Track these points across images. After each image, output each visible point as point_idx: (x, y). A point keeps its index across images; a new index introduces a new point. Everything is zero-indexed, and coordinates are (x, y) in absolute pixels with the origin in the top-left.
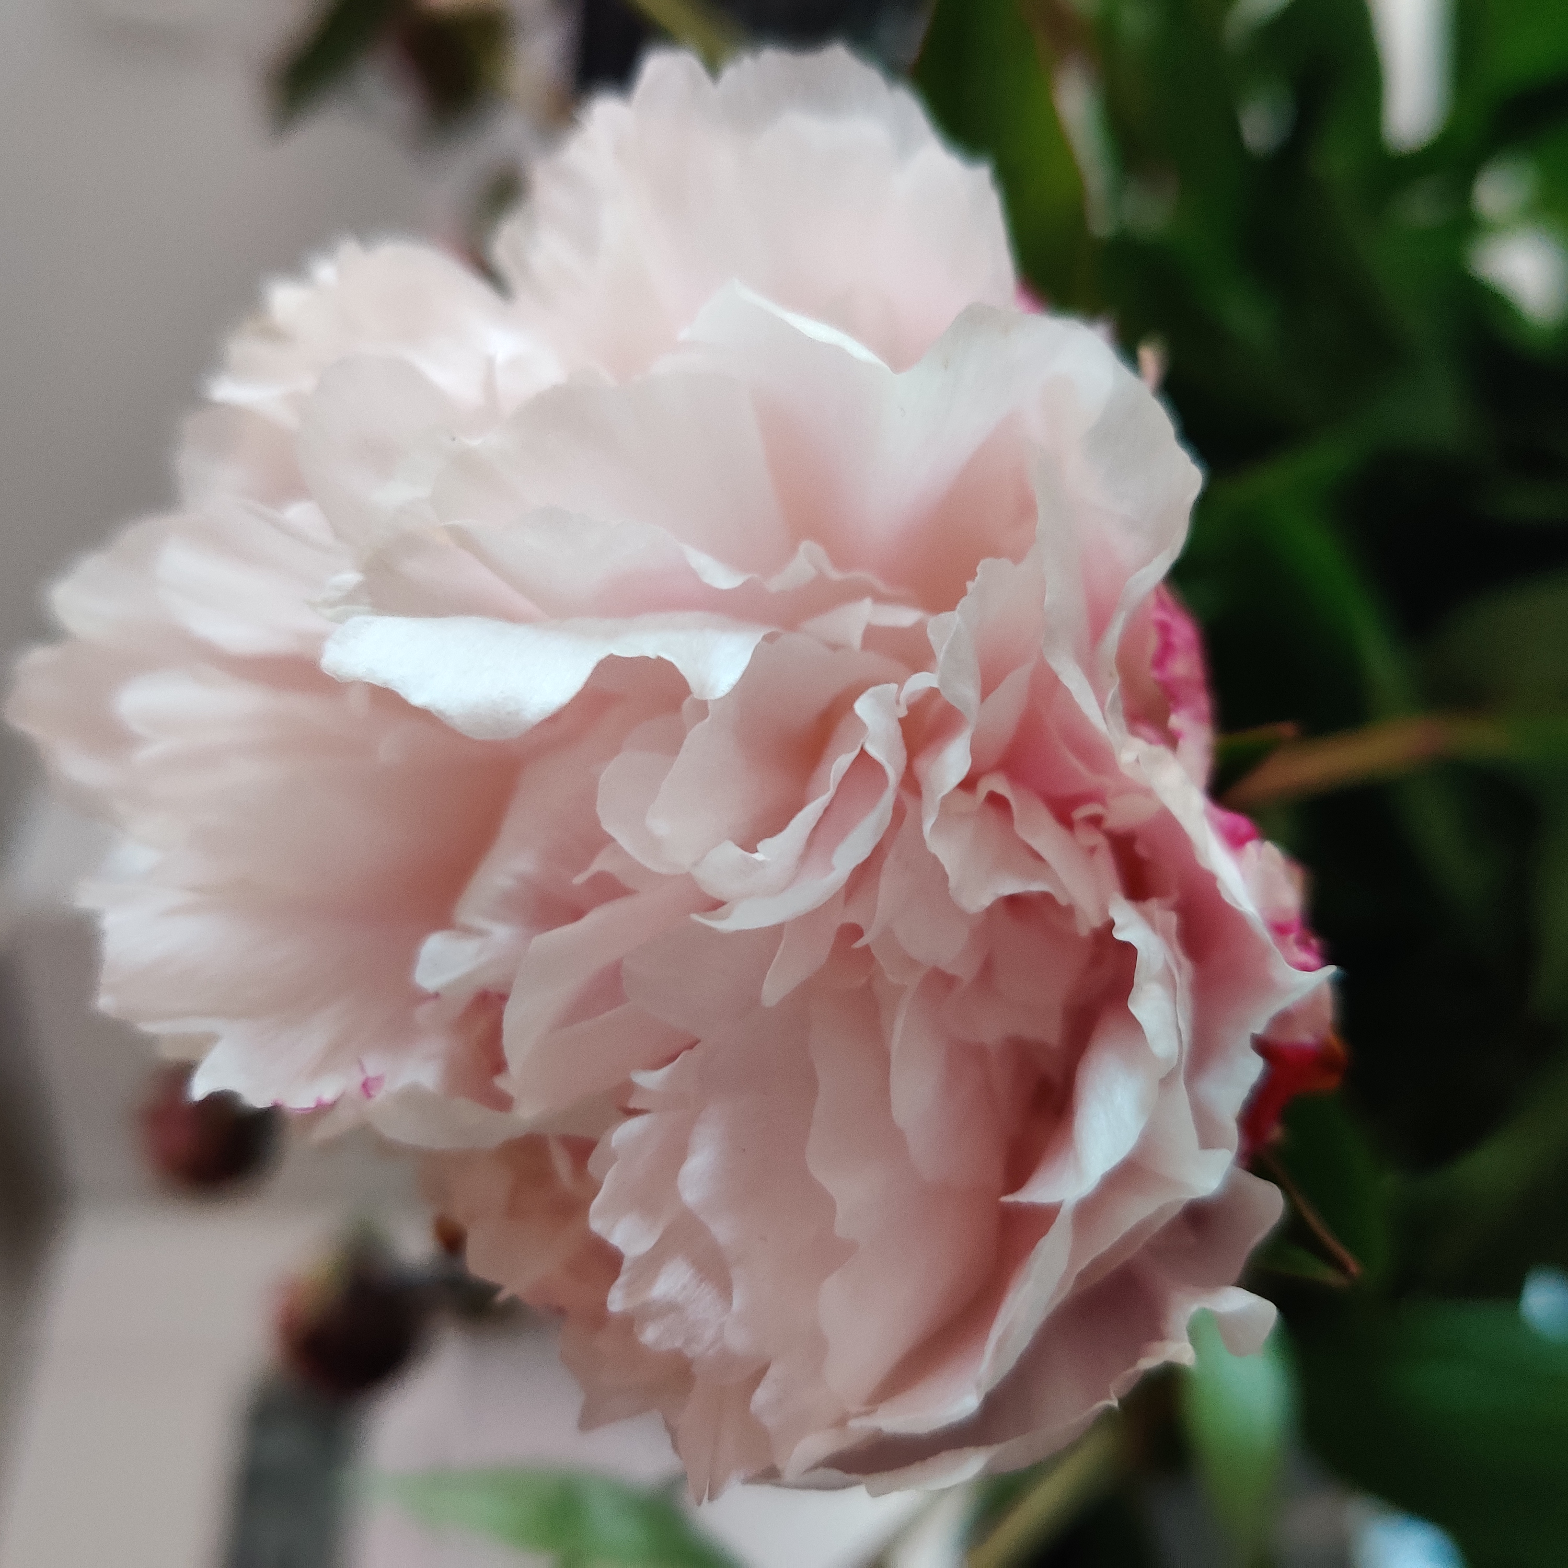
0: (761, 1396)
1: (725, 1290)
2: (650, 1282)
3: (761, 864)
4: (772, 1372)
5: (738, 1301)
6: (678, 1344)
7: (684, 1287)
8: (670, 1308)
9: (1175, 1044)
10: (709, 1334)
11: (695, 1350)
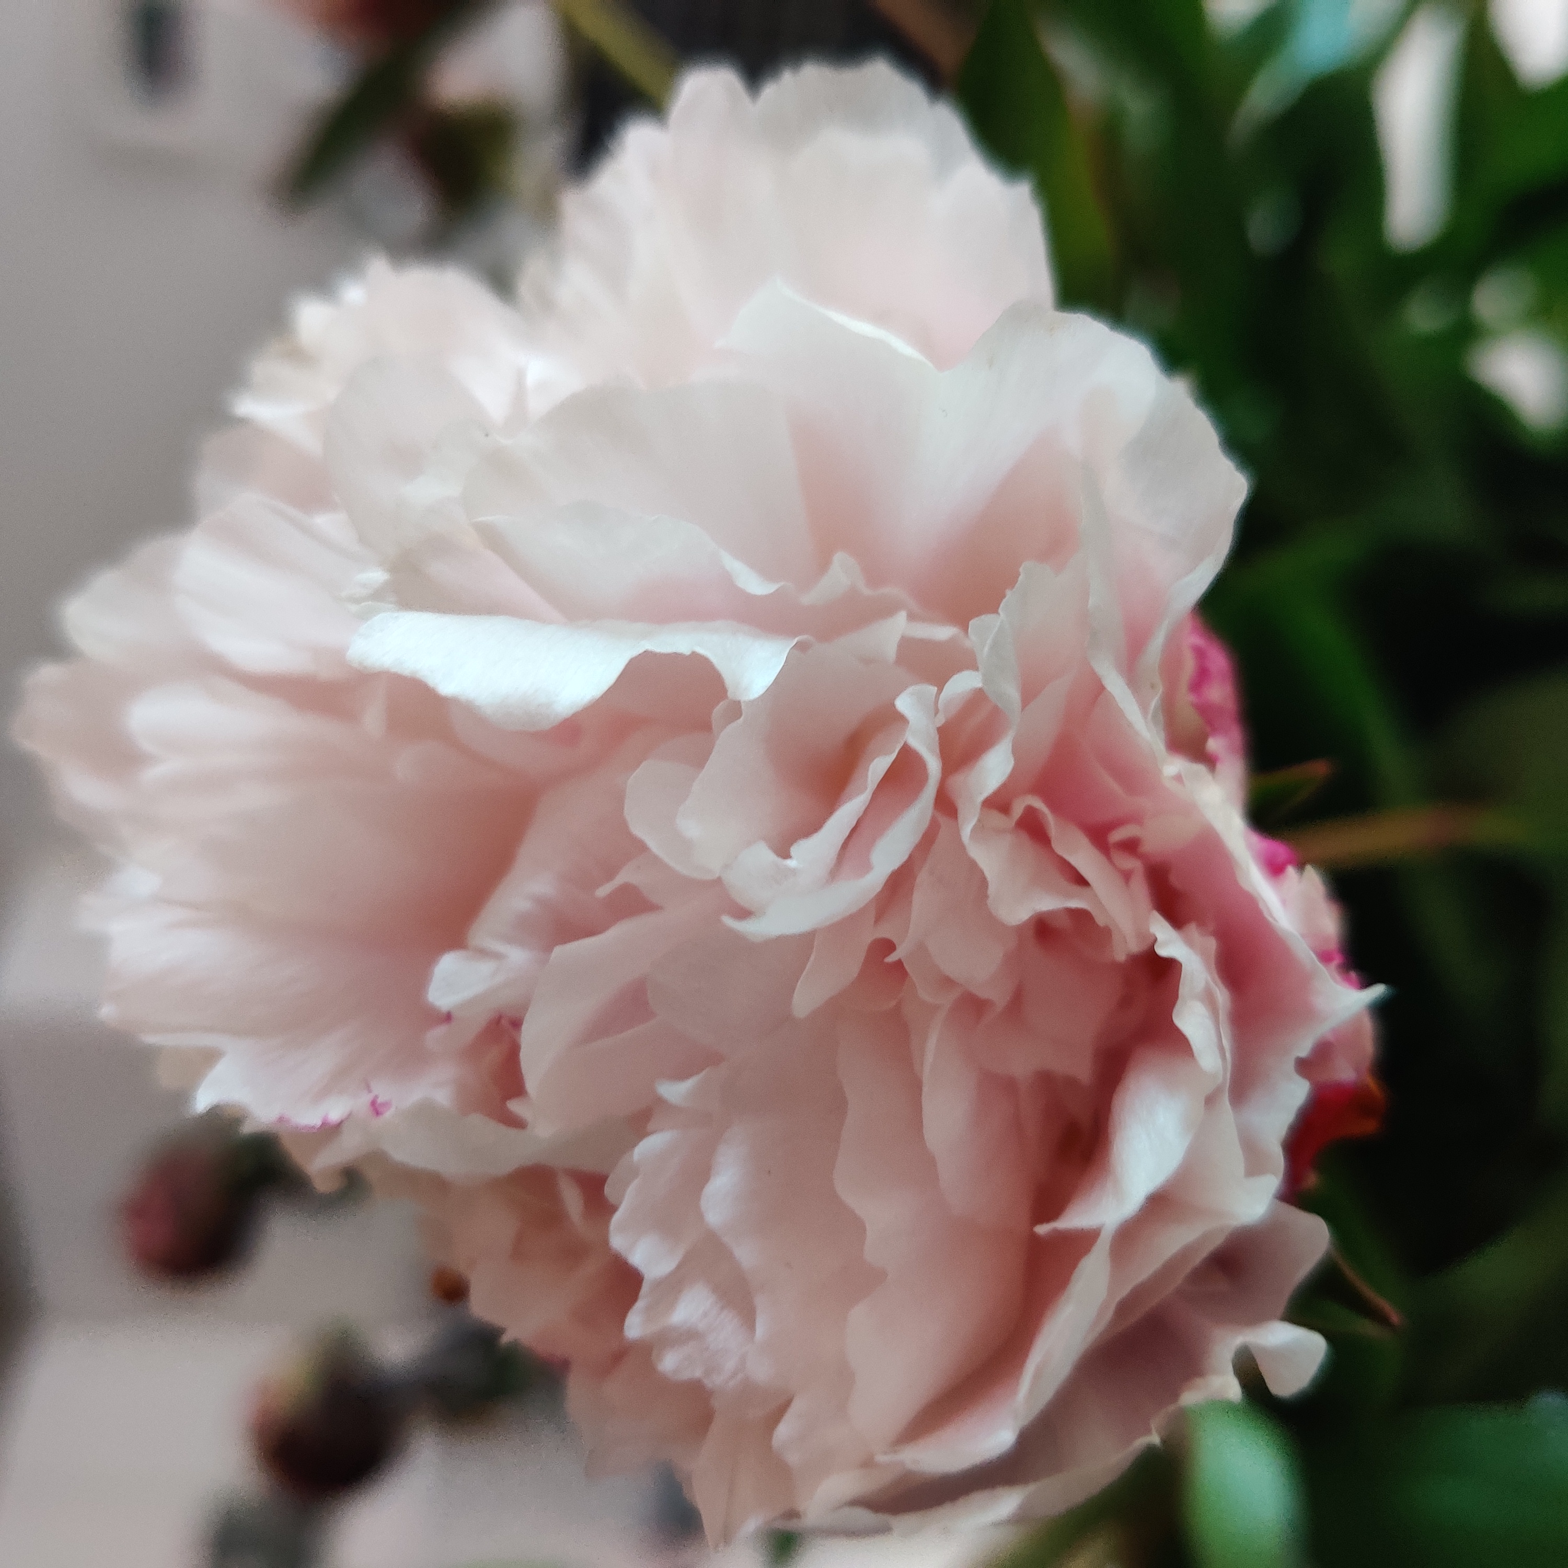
0: (784, 1431)
1: (748, 1318)
2: (671, 1306)
3: (793, 872)
4: (797, 1406)
5: (761, 1329)
6: (698, 1373)
7: (705, 1314)
8: (689, 1335)
9: (1219, 1061)
10: (730, 1365)
11: (715, 1381)
